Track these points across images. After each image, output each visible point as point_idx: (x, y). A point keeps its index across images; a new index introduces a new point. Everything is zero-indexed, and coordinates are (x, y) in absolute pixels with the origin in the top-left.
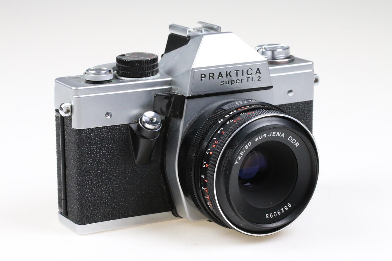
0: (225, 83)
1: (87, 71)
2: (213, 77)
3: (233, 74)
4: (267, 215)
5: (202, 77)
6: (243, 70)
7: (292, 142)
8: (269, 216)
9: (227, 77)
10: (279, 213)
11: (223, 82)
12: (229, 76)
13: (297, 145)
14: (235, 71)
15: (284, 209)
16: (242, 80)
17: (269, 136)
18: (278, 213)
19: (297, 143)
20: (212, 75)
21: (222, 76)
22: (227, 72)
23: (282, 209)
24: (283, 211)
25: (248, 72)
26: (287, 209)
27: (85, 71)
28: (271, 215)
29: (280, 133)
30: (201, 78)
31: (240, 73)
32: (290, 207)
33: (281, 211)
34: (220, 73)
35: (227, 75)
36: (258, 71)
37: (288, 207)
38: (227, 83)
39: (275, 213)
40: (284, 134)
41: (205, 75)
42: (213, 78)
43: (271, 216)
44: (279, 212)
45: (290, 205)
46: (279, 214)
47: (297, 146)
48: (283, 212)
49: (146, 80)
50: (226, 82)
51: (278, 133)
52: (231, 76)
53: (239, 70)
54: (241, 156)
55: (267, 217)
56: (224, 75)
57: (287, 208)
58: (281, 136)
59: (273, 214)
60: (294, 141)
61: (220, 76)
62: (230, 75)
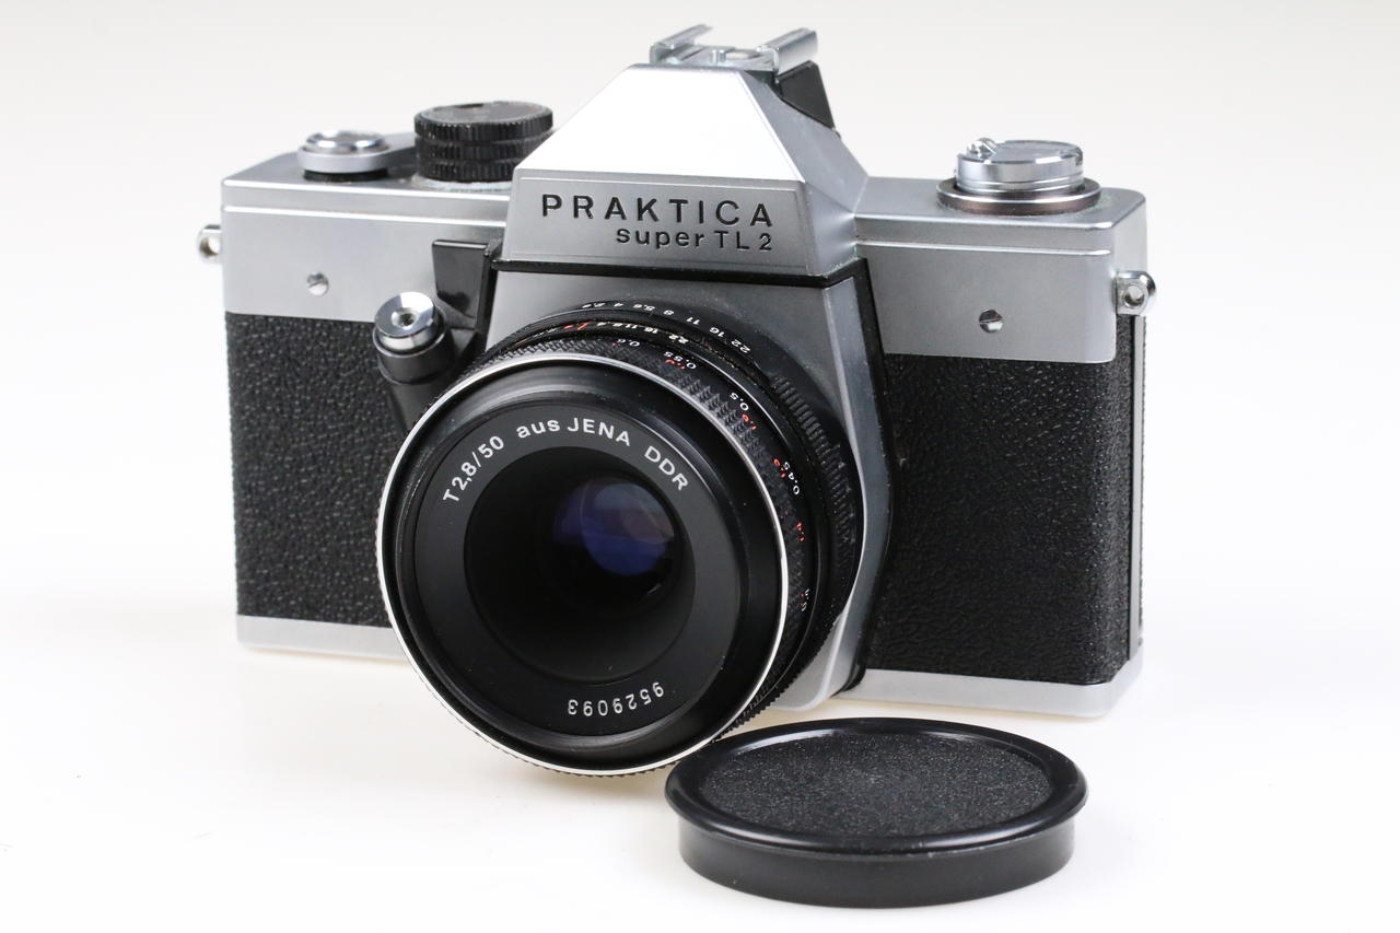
0: (632, 236)
1: (310, 141)
2: (588, 212)
3: (664, 211)
4: (573, 704)
5: (549, 204)
6: (701, 203)
7: (661, 467)
8: (579, 708)
9: (640, 218)
10: (618, 708)
11: (628, 232)
12: (646, 214)
13: (681, 485)
14: (671, 201)
15: (638, 699)
16: (697, 237)
17: (569, 429)
18: (615, 705)
19: (681, 475)
20: (582, 202)
21: (621, 212)
22: (640, 201)
23: (632, 696)
24: (632, 704)
25: (722, 213)
26: (648, 700)
27: (303, 143)
28: (586, 708)
29: (612, 427)
30: (545, 207)
31: (689, 211)
32: (659, 695)
33: (625, 703)
34: (615, 200)
35: (641, 211)
36: (761, 215)
37: (652, 694)
38: (642, 237)
39: (602, 704)
40: (625, 433)
41: (557, 198)
42: (590, 216)
43: (588, 711)
44: (618, 705)
45: (659, 688)
46: (619, 712)
47: (683, 487)
48: (632, 708)
49: (452, 191)
50: (637, 233)
51: (603, 426)
52: (655, 218)
53: (685, 202)
54: (469, 479)
55: (572, 710)
56: (630, 209)
57: (648, 696)
58: (618, 440)
59: (594, 706)
60: (667, 467)
61: (615, 209)
62: (651, 212)
